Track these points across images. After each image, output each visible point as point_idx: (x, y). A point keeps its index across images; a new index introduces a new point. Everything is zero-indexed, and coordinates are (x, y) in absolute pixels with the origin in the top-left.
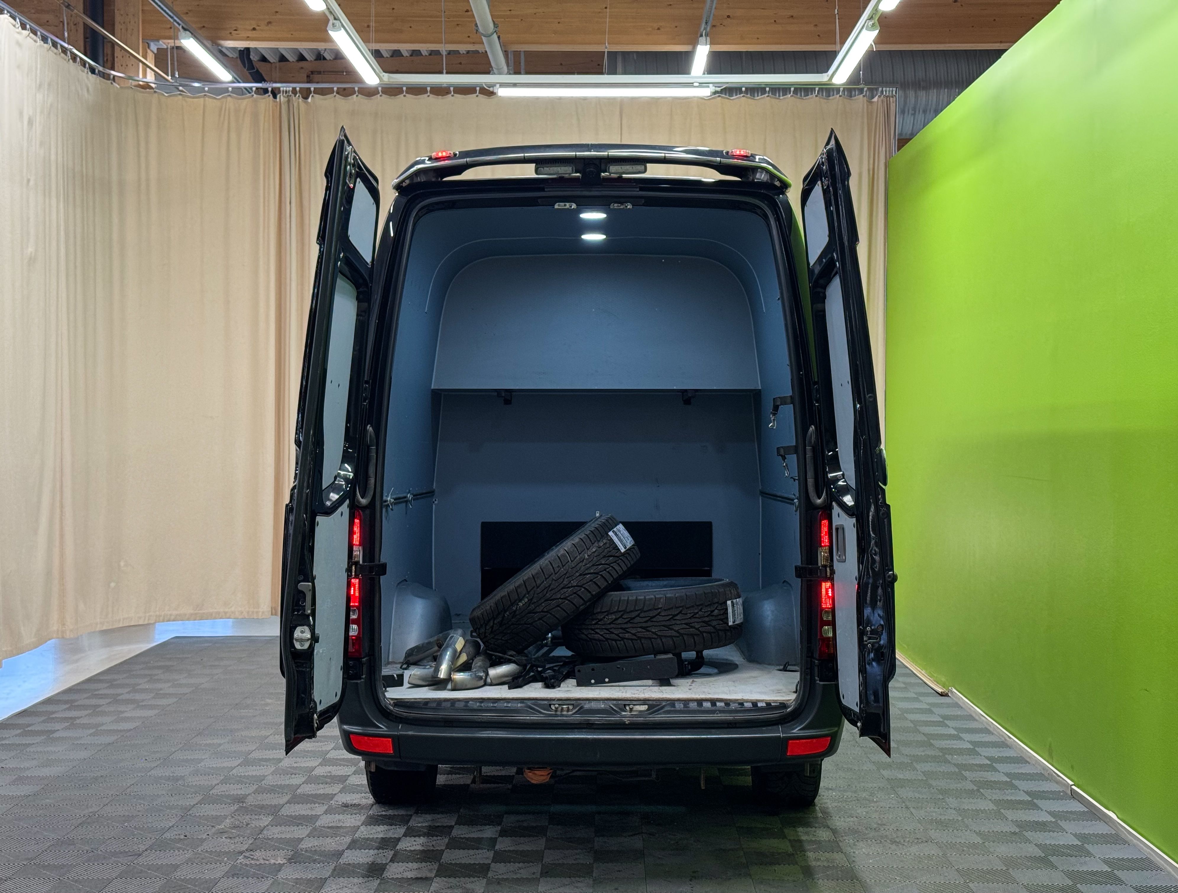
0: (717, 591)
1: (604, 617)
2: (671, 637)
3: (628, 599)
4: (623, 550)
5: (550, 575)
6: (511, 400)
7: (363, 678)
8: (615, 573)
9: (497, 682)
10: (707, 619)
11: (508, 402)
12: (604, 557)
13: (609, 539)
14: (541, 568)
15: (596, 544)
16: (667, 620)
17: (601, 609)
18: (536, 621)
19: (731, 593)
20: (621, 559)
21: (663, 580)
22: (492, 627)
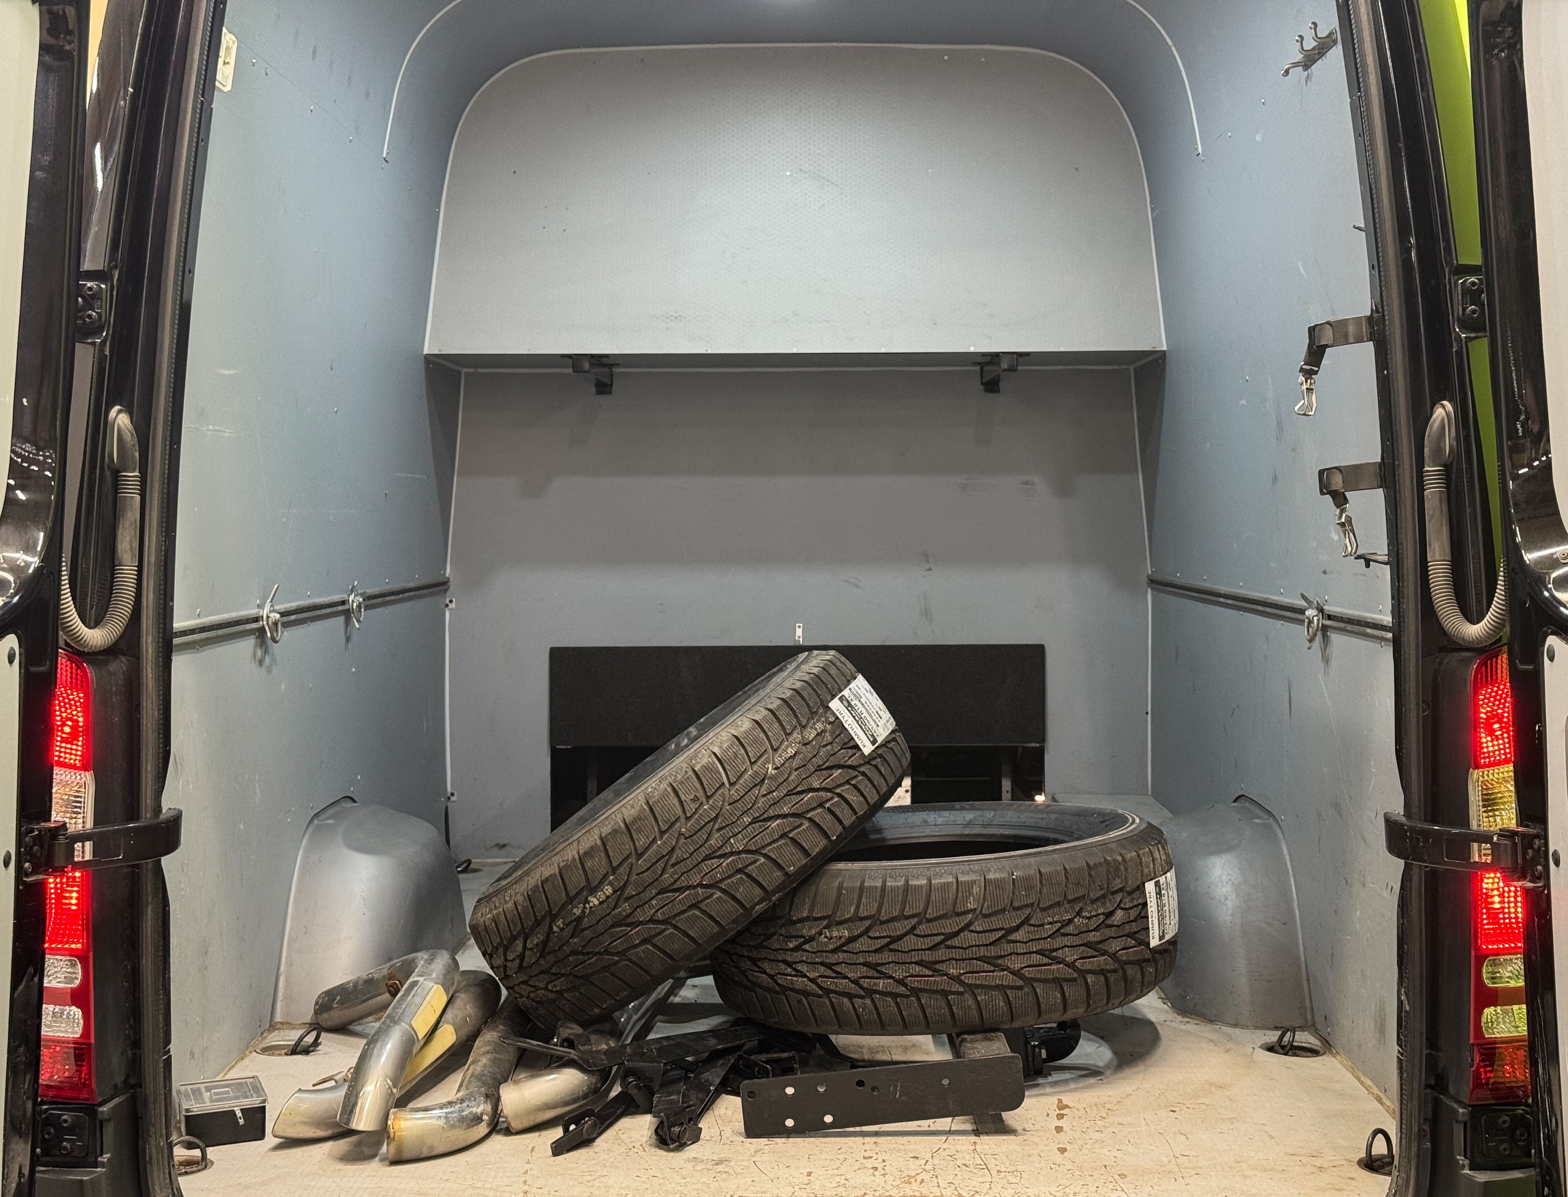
0: (1119, 858)
1: (820, 933)
2: (1001, 988)
3: (884, 887)
4: (867, 749)
5: (673, 824)
6: (611, 385)
7: (103, 1165)
8: (848, 811)
9: (526, 1124)
10: (1093, 937)
11: (603, 388)
12: (819, 769)
13: (832, 719)
14: (648, 803)
15: (797, 736)
16: (991, 944)
17: (811, 910)
18: (638, 945)
19: (1154, 860)
20: (863, 774)
21: (962, 809)
22: (522, 957)
